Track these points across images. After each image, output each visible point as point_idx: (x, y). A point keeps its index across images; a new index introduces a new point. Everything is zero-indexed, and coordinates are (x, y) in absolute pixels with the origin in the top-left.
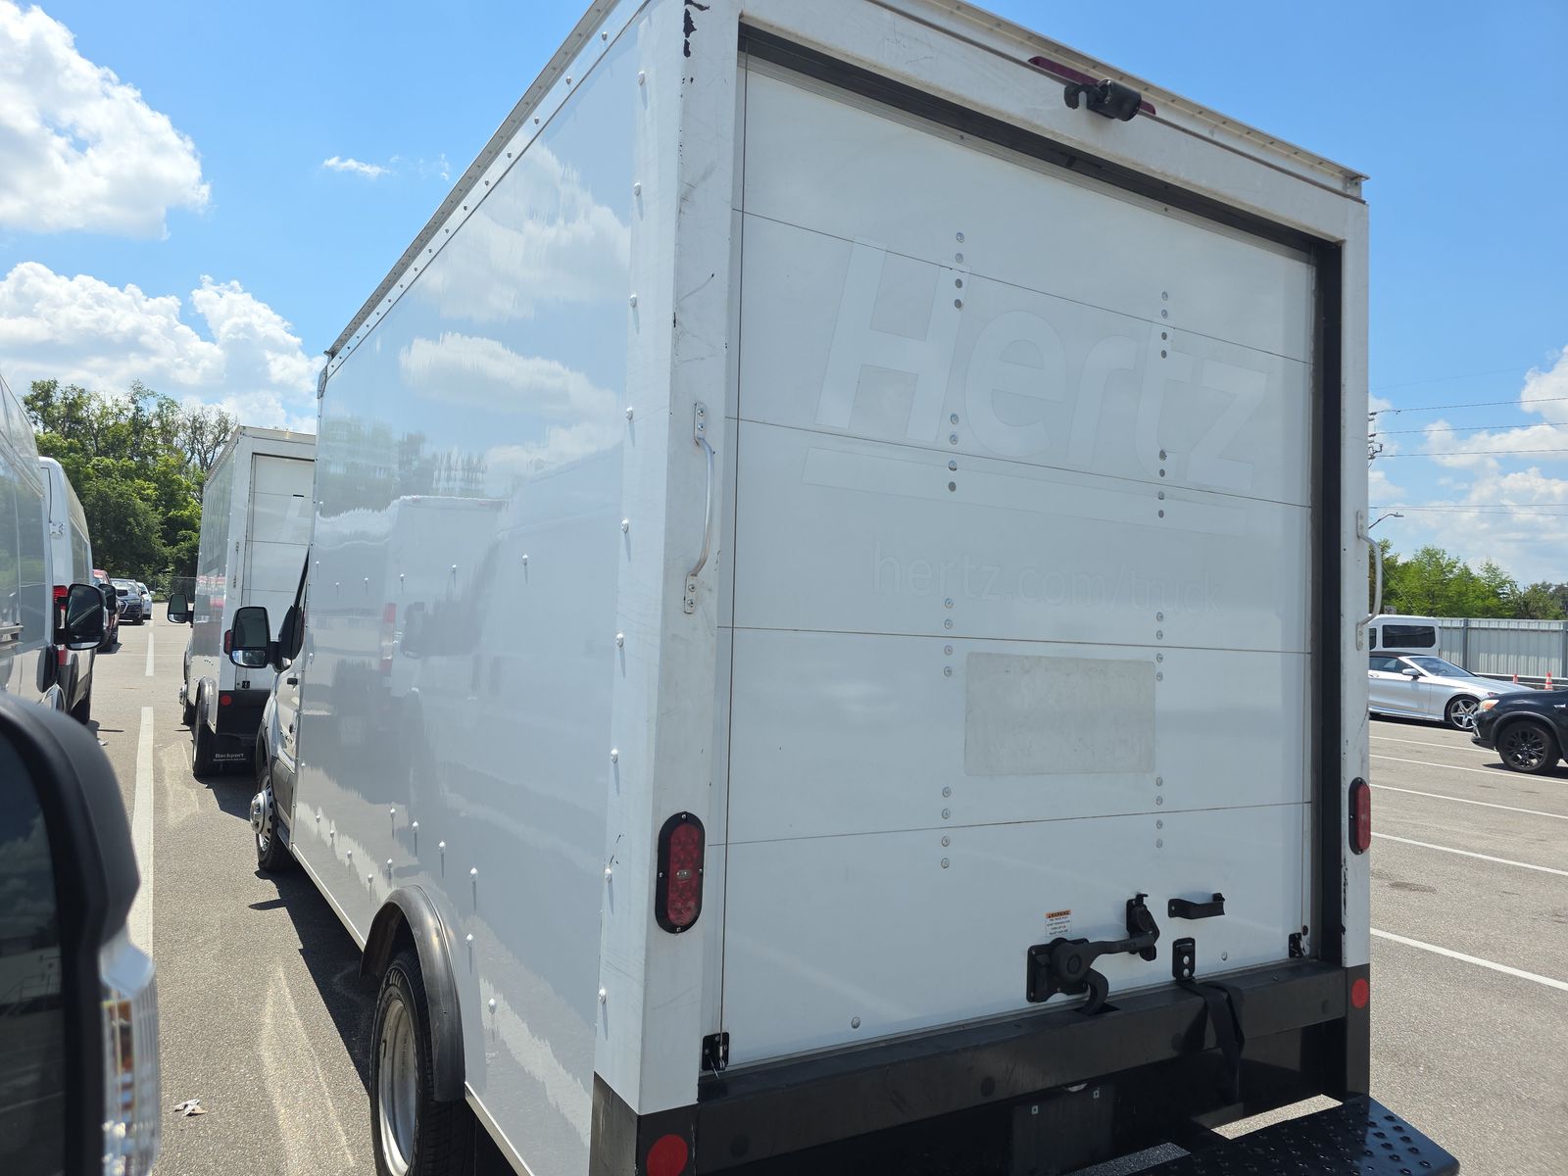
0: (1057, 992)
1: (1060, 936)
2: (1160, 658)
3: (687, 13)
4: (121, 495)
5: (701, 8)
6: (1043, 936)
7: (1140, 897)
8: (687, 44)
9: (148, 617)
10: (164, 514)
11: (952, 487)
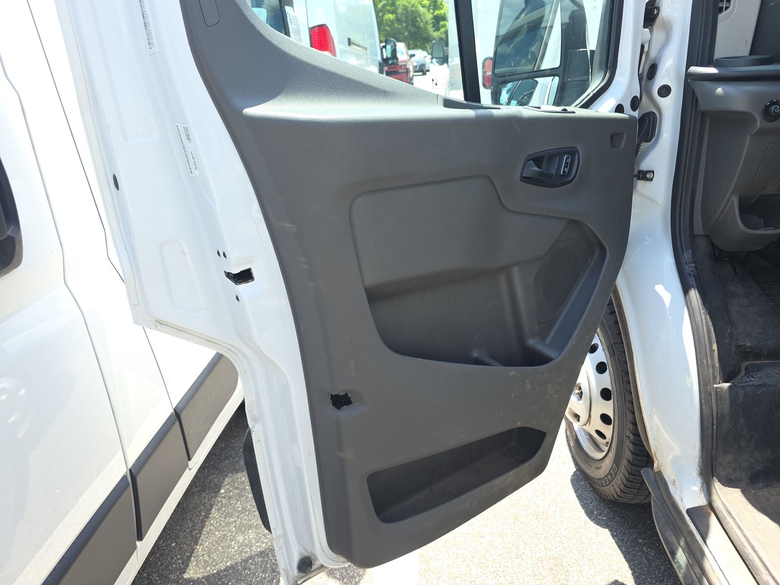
4: (413, 6)
9: (428, 71)
10: (433, 13)
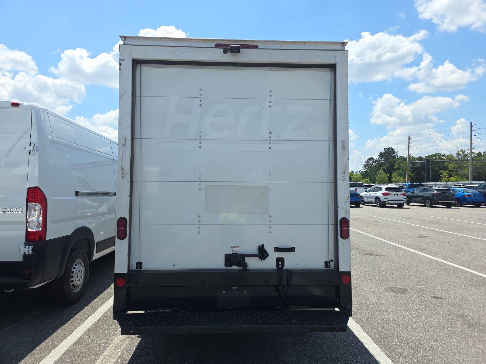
0: (234, 266)
1: (235, 252)
2: (270, 185)
3: (120, 62)
5: (123, 60)
6: (230, 252)
7: (263, 245)
8: (120, 68)
11: (200, 147)
